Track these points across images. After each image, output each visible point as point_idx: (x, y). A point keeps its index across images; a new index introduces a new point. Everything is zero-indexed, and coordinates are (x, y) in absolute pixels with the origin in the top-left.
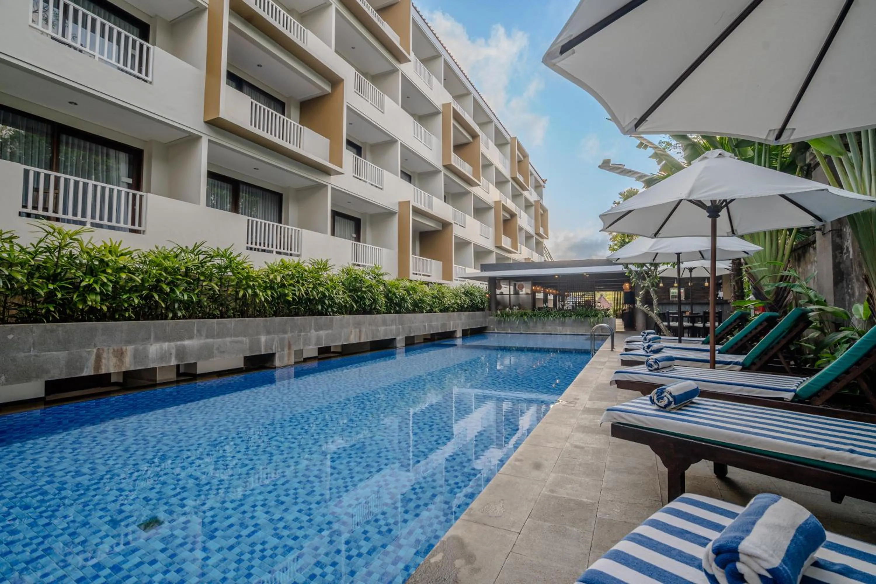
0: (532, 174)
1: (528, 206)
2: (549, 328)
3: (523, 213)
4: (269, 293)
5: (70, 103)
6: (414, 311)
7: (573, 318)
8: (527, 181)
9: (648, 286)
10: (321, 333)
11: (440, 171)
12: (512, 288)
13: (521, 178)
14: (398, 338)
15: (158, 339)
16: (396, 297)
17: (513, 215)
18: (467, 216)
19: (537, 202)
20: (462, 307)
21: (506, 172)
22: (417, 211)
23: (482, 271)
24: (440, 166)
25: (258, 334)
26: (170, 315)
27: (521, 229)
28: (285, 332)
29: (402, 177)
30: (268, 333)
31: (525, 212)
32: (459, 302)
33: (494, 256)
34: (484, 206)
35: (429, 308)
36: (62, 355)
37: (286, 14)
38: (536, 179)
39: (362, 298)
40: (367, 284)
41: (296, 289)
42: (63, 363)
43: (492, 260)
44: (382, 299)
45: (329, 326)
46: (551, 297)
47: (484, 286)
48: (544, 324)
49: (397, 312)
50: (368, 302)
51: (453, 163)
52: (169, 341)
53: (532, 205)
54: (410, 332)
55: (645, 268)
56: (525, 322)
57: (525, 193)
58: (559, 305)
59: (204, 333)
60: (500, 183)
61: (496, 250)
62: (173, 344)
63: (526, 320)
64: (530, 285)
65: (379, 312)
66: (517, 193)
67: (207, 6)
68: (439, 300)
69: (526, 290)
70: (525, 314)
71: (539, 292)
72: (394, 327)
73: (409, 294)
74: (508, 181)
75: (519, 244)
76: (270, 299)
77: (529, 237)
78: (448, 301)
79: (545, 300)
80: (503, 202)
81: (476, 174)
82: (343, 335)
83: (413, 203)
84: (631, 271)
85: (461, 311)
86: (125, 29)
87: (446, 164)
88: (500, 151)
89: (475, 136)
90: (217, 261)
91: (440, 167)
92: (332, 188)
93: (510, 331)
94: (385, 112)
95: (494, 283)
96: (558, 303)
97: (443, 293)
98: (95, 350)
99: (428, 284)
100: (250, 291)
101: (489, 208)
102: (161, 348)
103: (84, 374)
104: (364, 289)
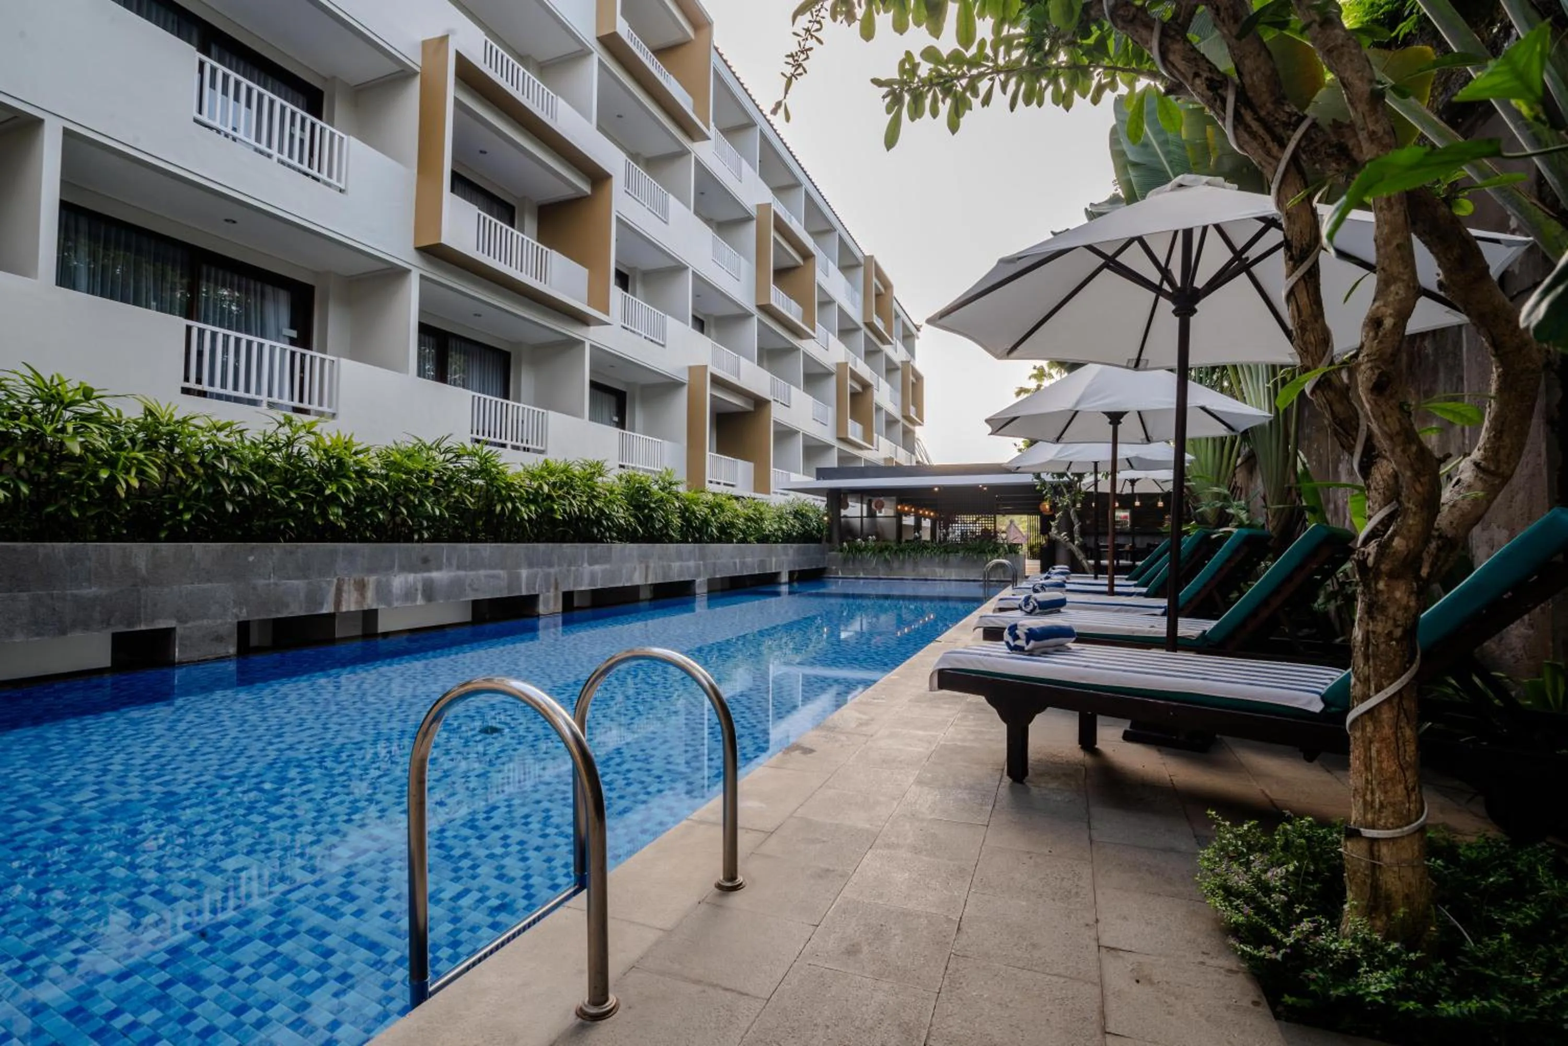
0: (897, 316)
1: (891, 369)
2: (924, 571)
3: (882, 381)
4: (533, 508)
5: (227, 220)
6: (719, 541)
7: (961, 554)
8: (889, 329)
9: (1067, 506)
10: (597, 568)
11: (752, 315)
12: (865, 506)
13: (879, 323)
14: (698, 581)
15: (403, 569)
16: (697, 518)
17: (866, 386)
18: (793, 388)
19: (906, 363)
20: (790, 535)
21: (856, 314)
22: (717, 382)
23: (818, 479)
24: (751, 307)
25: (518, 566)
26: (416, 537)
27: (879, 409)
28: (551, 565)
29: (694, 327)
30: (531, 565)
31: (887, 380)
32: (784, 527)
33: (834, 455)
34: (820, 370)
35: (741, 536)
36: (299, 584)
37: (517, 65)
38: (904, 324)
39: (650, 518)
40: (656, 497)
41: (567, 503)
42: (302, 595)
43: (832, 461)
44: (677, 521)
45: (606, 559)
46: (926, 523)
47: (821, 503)
48: (916, 564)
49: (695, 541)
50: (658, 525)
51: (773, 302)
52: (415, 572)
53: (897, 369)
54: (715, 572)
55: (1065, 479)
56: (886, 560)
57: (887, 349)
58: (940, 534)
59: (454, 562)
60: (846, 331)
61: (837, 445)
62: (419, 576)
63: (888, 557)
64: (894, 503)
65: (671, 540)
66: (873, 348)
67: (418, 69)
68: (756, 522)
69: (886, 512)
70: (887, 548)
71: (907, 514)
72: (692, 563)
73: (714, 514)
74: (858, 329)
75: (875, 435)
76: (534, 516)
77: (891, 422)
78: (769, 526)
79: (918, 527)
80: (850, 365)
81: (809, 318)
82: (624, 571)
83: (712, 369)
84: (1044, 483)
85: (787, 542)
86: (279, 96)
87: (760, 303)
88: (847, 278)
89: (807, 256)
90: (466, 461)
91: (753, 309)
92: (592, 346)
93: (862, 575)
94: (670, 221)
95: (837, 498)
96: (938, 531)
97: (761, 514)
98: (335, 581)
99: (737, 498)
100: (510, 505)
101: (828, 374)
102: (406, 582)
103: (324, 611)
104: (653, 505)
